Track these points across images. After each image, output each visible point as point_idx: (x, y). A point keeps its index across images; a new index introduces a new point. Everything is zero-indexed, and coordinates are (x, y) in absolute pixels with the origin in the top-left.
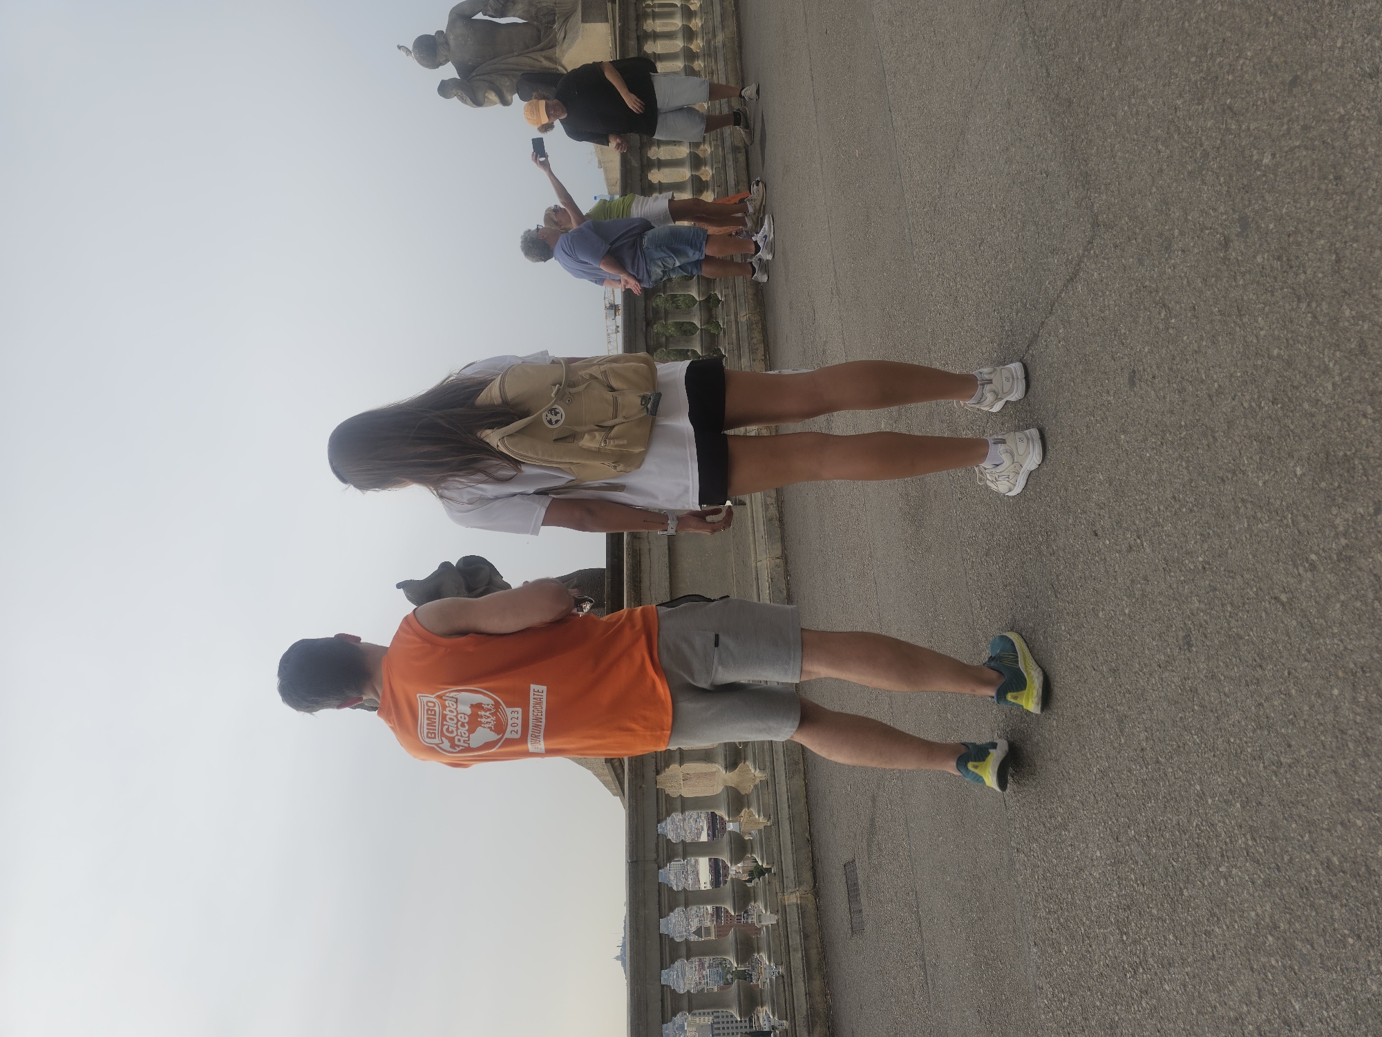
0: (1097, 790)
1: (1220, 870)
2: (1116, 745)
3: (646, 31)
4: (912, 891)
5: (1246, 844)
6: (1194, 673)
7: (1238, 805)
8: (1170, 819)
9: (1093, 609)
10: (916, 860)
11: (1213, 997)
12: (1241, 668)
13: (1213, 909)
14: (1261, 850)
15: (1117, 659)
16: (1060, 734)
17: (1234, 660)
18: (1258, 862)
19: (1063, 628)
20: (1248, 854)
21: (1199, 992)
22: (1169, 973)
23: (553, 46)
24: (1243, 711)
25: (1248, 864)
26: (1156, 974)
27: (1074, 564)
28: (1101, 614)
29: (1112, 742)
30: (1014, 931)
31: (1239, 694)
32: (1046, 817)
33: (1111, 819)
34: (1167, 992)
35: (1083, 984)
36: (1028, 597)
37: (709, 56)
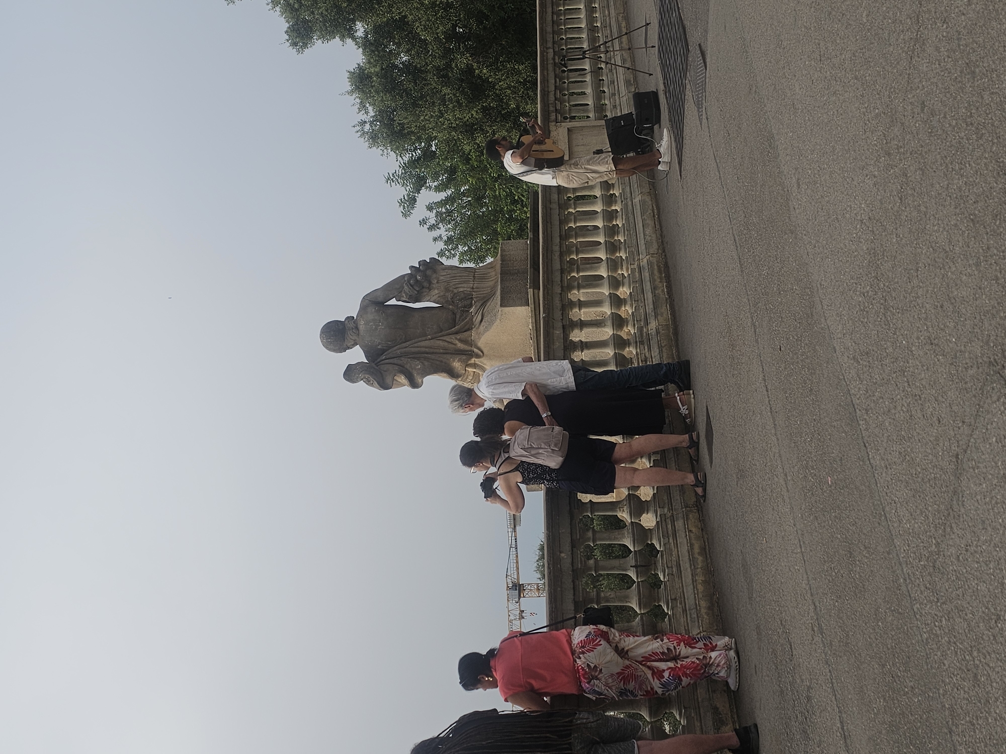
3: (572, 320)
23: (470, 329)
37: (642, 343)
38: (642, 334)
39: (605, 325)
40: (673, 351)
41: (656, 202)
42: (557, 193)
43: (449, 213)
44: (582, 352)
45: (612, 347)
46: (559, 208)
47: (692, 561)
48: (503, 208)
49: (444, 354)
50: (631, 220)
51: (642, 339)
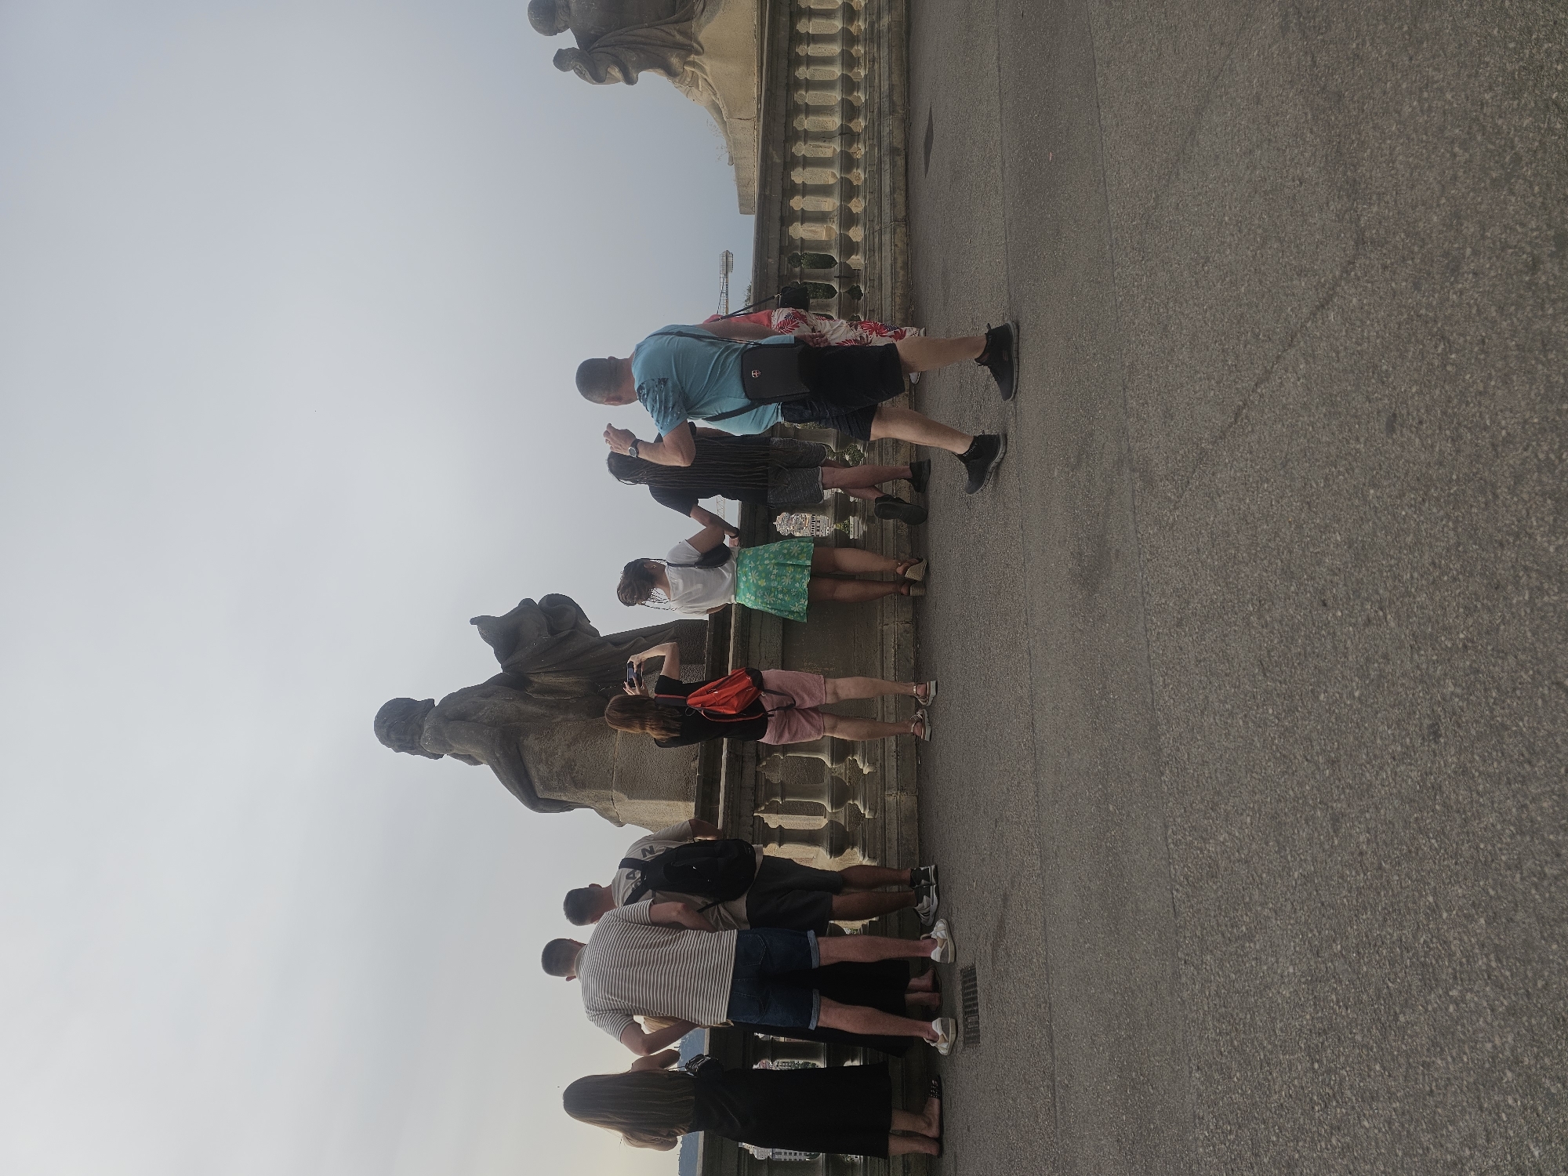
0: (1297, 898)
1: (1451, 993)
2: (1327, 847)
4: (1046, 1002)
5: (1488, 965)
6: (1440, 768)
7: (1482, 921)
8: (1390, 934)
9: (1312, 691)
10: (1053, 969)
11: (1426, 1138)
12: (1503, 764)
13: (1435, 1038)
14: (1508, 974)
15: (1338, 749)
16: (1253, 832)
17: (1494, 753)
18: (1502, 987)
19: (1271, 711)
20: (1489, 977)
21: (1408, 1132)
22: (1371, 1108)
23: (690, 19)
24: (1500, 813)
25: (1488, 989)
26: (1353, 1108)
27: (1292, 638)
28: (1322, 697)
29: (1321, 844)
30: (1173, 1052)
31: (1498, 793)
32: (1226, 926)
33: (1312, 931)
34: (1366, 1128)
35: (1256, 1115)
36: (1226, 675)
37: (872, 40)
38: (872, 31)
44: (808, 45)
45: (840, 42)
47: (894, 274)
49: (662, 46)
51: (872, 37)
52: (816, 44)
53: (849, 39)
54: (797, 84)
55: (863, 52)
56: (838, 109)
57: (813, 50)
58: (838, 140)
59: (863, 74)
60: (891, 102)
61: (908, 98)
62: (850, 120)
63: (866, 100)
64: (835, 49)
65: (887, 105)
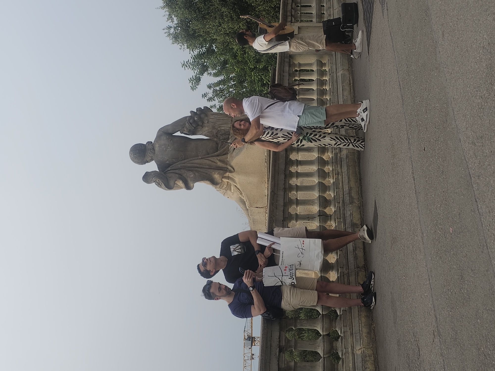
23: (227, 154)
38: (336, 158)
39: (313, 151)
40: (356, 169)
41: (352, 76)
42: (288, 66)
43: (222, 91)
44: (297, 167)
46: (289, 76)
48: (256, 89)
49: (209, 169)
50: (335, 86)
51: (337, 161)
52: (302, 165)
53: (322, 162)
54: (291, 188)
55: (331, 169)
56: (317, 202)
57: (301, 169)
58: (317, 219)
59: (332, 182)
60: (350, 196)
61: (361, 194)
62: (325, 208)
63: (334, 196)
64: (314, 168)
65: (348, 198)
